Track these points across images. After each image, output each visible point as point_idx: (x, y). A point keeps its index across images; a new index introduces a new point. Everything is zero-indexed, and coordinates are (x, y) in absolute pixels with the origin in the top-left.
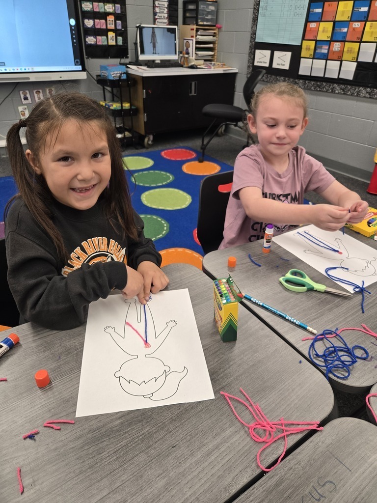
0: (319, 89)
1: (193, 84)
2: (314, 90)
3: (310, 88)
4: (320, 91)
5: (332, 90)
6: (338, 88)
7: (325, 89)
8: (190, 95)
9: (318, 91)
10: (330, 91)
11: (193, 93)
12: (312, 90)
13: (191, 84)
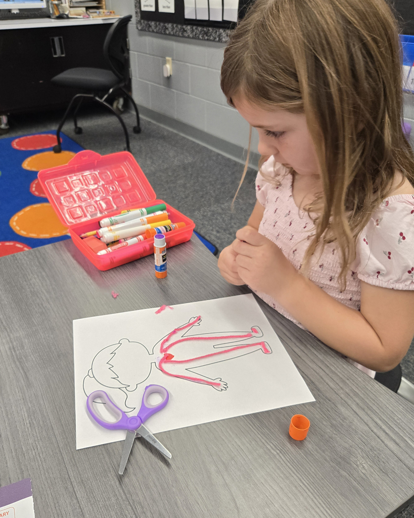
0: (206, 38)
1: (56, 39)
2: (202, 40)
3: (198, 37)
4: (208, 40)
5: (219, 38)
6: (224, 34)
7: (212, 38)
8: (55, 56)
9: (205, 40)
10: (217, 39)
11: (59, 54)
12: (200, 39)
13: (53, 40)
